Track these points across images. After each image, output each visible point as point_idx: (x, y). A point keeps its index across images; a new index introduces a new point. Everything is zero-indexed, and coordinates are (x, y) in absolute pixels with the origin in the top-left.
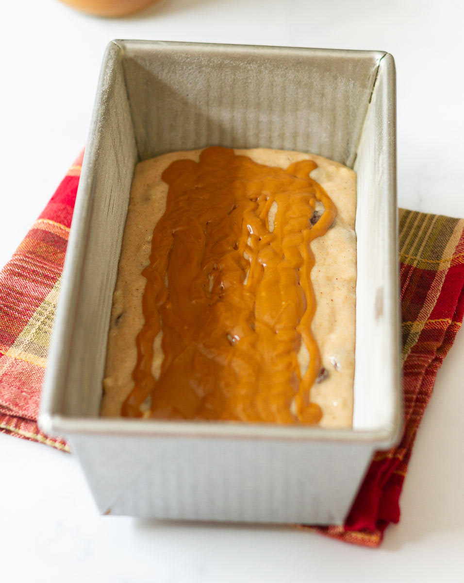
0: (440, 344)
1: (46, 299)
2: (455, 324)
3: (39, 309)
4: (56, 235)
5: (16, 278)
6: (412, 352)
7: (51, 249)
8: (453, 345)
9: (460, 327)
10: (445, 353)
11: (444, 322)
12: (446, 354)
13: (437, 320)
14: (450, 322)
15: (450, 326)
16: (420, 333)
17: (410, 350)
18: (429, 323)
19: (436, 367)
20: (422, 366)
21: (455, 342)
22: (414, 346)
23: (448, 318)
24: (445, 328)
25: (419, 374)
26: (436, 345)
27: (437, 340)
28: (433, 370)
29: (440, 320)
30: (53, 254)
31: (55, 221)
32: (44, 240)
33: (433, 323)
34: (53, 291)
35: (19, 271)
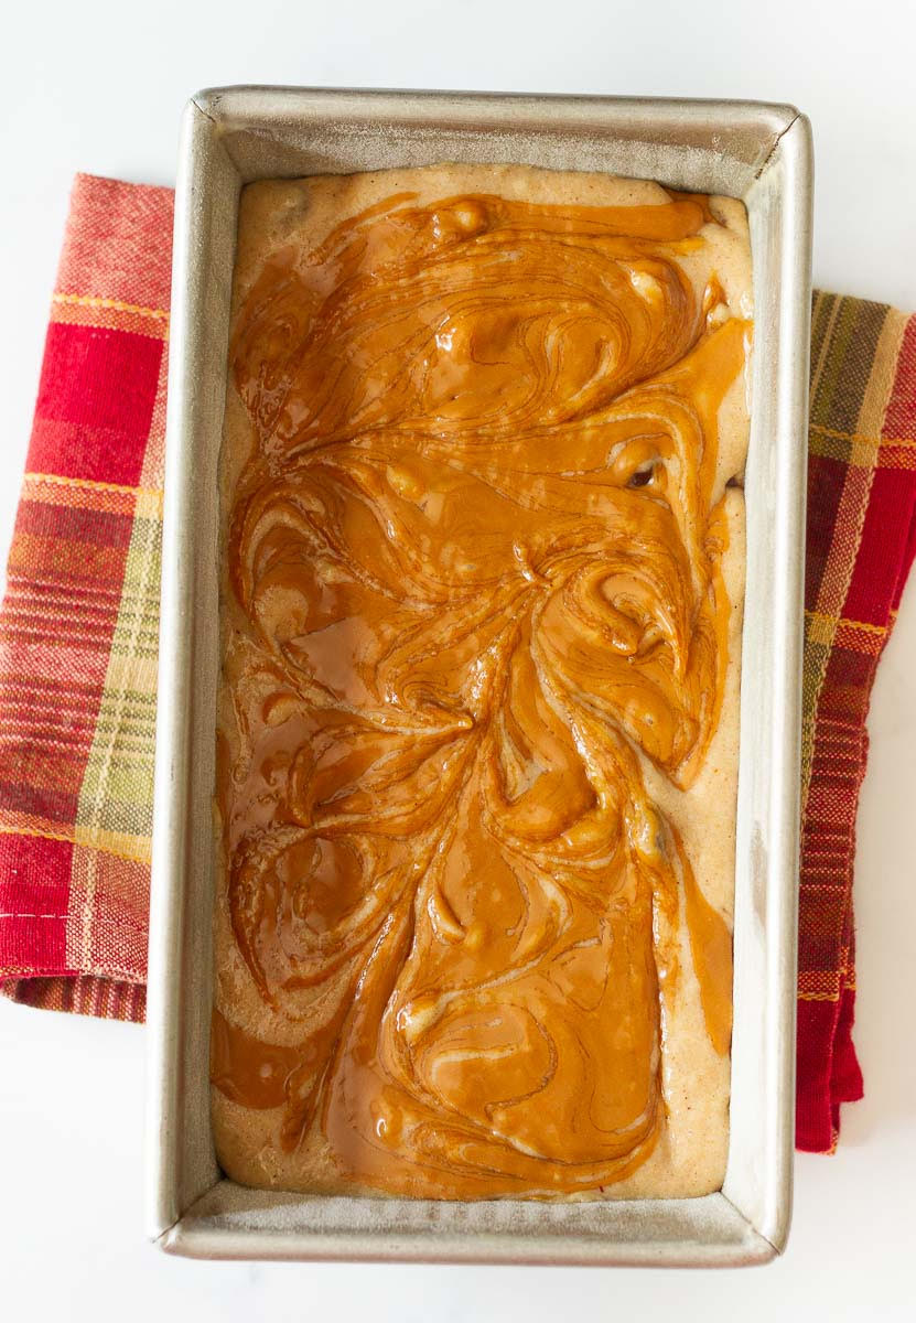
1: (107, 684)
3: (101, 718)
4: (80, 509)
5: (35, 647)
7: (80, 549)
16: (829, 653)
30: (87, 561)
31: (69, 476)
32: (60, 533)
34: (114, 657)
35: (35, 629)
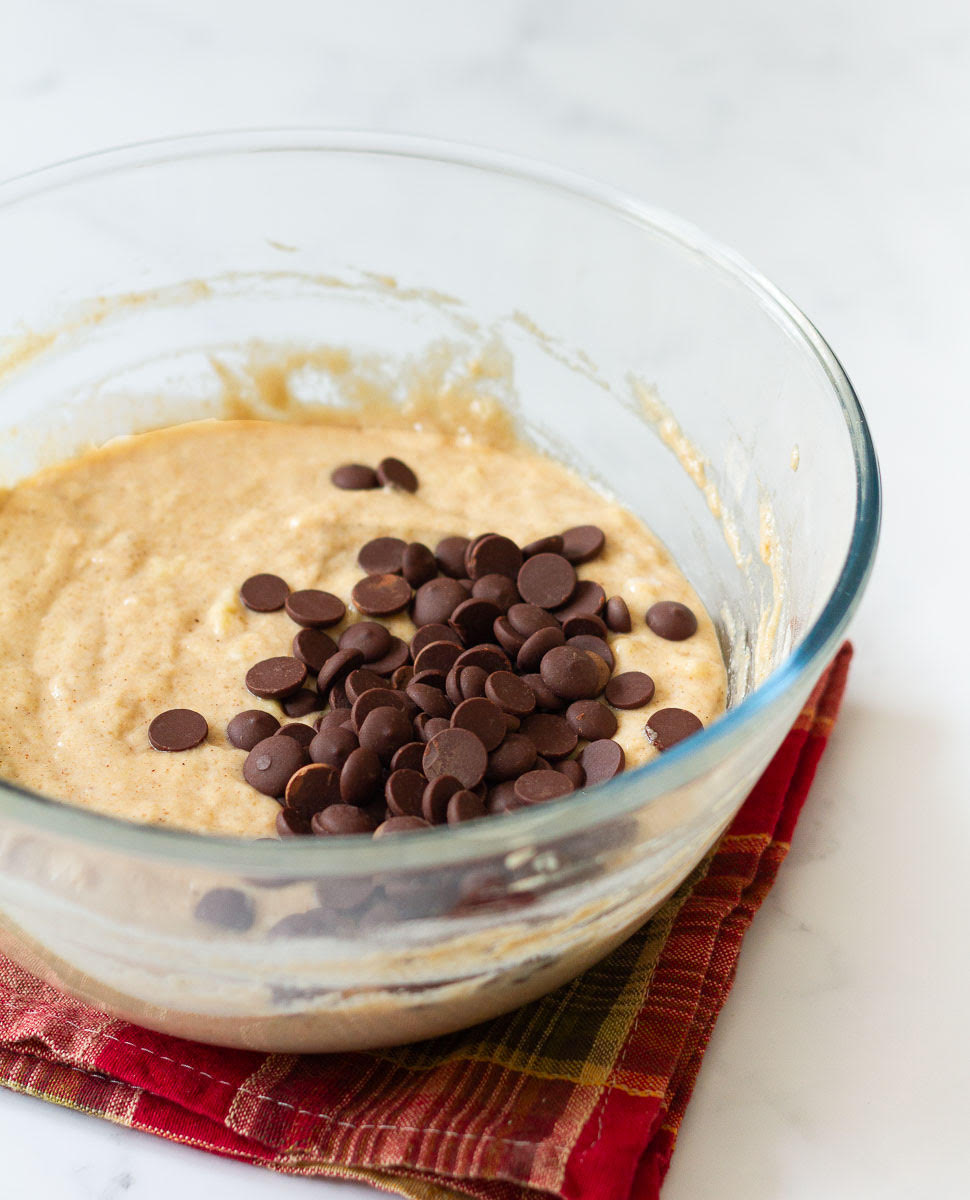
0: (748, 882)
2: (778, 847)
6: (696, 893)
8: (774, 886)
9: (786, 851)
10: (758, 901)
11: (758, 840)
12: (761, 902)
13: (743, 837)
14: (769, 840)
15: (767, 848)
16: (711, 860)
17: (691, 890)
18: (730, 841)
19: (742, 928)
20: (715, 917)
21: (777, 880)
22: (701, 883)
23: (765, 832)
24: (760, 851)
25: (709, 930)
26: (742, 883)
27: (744, 874)
28: (736, 933)
29: (749, 837)
33: (735, 841)
